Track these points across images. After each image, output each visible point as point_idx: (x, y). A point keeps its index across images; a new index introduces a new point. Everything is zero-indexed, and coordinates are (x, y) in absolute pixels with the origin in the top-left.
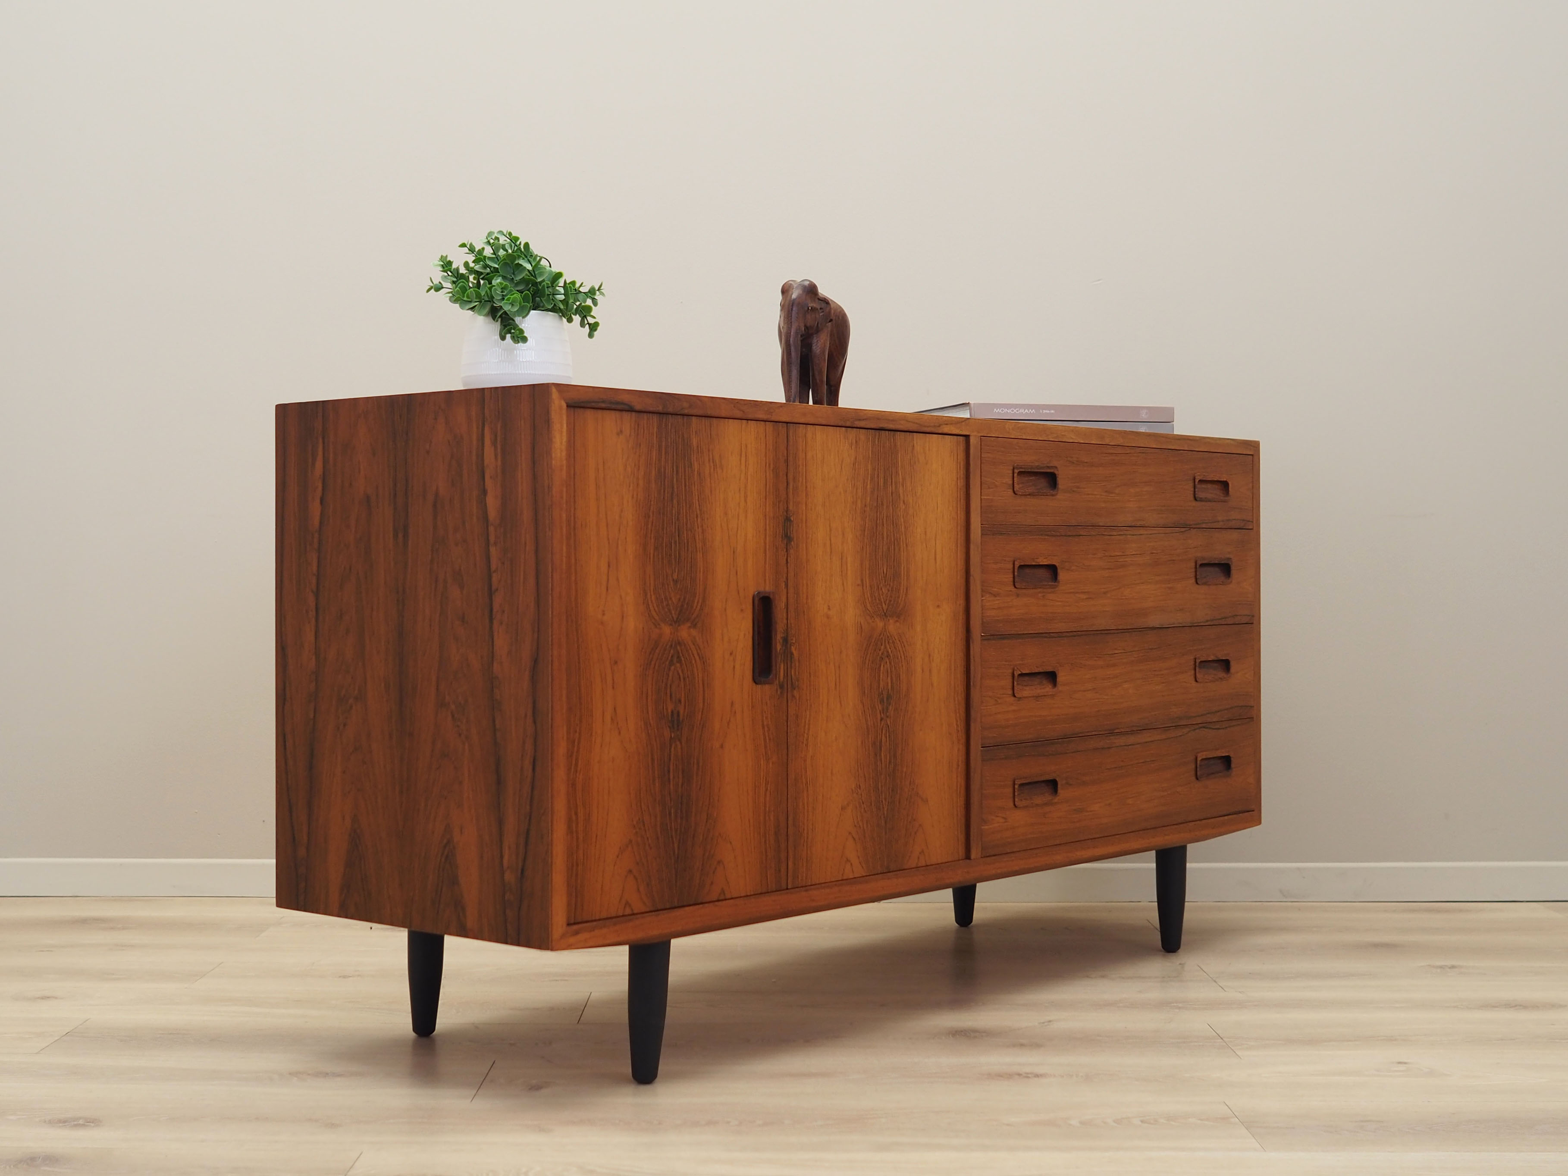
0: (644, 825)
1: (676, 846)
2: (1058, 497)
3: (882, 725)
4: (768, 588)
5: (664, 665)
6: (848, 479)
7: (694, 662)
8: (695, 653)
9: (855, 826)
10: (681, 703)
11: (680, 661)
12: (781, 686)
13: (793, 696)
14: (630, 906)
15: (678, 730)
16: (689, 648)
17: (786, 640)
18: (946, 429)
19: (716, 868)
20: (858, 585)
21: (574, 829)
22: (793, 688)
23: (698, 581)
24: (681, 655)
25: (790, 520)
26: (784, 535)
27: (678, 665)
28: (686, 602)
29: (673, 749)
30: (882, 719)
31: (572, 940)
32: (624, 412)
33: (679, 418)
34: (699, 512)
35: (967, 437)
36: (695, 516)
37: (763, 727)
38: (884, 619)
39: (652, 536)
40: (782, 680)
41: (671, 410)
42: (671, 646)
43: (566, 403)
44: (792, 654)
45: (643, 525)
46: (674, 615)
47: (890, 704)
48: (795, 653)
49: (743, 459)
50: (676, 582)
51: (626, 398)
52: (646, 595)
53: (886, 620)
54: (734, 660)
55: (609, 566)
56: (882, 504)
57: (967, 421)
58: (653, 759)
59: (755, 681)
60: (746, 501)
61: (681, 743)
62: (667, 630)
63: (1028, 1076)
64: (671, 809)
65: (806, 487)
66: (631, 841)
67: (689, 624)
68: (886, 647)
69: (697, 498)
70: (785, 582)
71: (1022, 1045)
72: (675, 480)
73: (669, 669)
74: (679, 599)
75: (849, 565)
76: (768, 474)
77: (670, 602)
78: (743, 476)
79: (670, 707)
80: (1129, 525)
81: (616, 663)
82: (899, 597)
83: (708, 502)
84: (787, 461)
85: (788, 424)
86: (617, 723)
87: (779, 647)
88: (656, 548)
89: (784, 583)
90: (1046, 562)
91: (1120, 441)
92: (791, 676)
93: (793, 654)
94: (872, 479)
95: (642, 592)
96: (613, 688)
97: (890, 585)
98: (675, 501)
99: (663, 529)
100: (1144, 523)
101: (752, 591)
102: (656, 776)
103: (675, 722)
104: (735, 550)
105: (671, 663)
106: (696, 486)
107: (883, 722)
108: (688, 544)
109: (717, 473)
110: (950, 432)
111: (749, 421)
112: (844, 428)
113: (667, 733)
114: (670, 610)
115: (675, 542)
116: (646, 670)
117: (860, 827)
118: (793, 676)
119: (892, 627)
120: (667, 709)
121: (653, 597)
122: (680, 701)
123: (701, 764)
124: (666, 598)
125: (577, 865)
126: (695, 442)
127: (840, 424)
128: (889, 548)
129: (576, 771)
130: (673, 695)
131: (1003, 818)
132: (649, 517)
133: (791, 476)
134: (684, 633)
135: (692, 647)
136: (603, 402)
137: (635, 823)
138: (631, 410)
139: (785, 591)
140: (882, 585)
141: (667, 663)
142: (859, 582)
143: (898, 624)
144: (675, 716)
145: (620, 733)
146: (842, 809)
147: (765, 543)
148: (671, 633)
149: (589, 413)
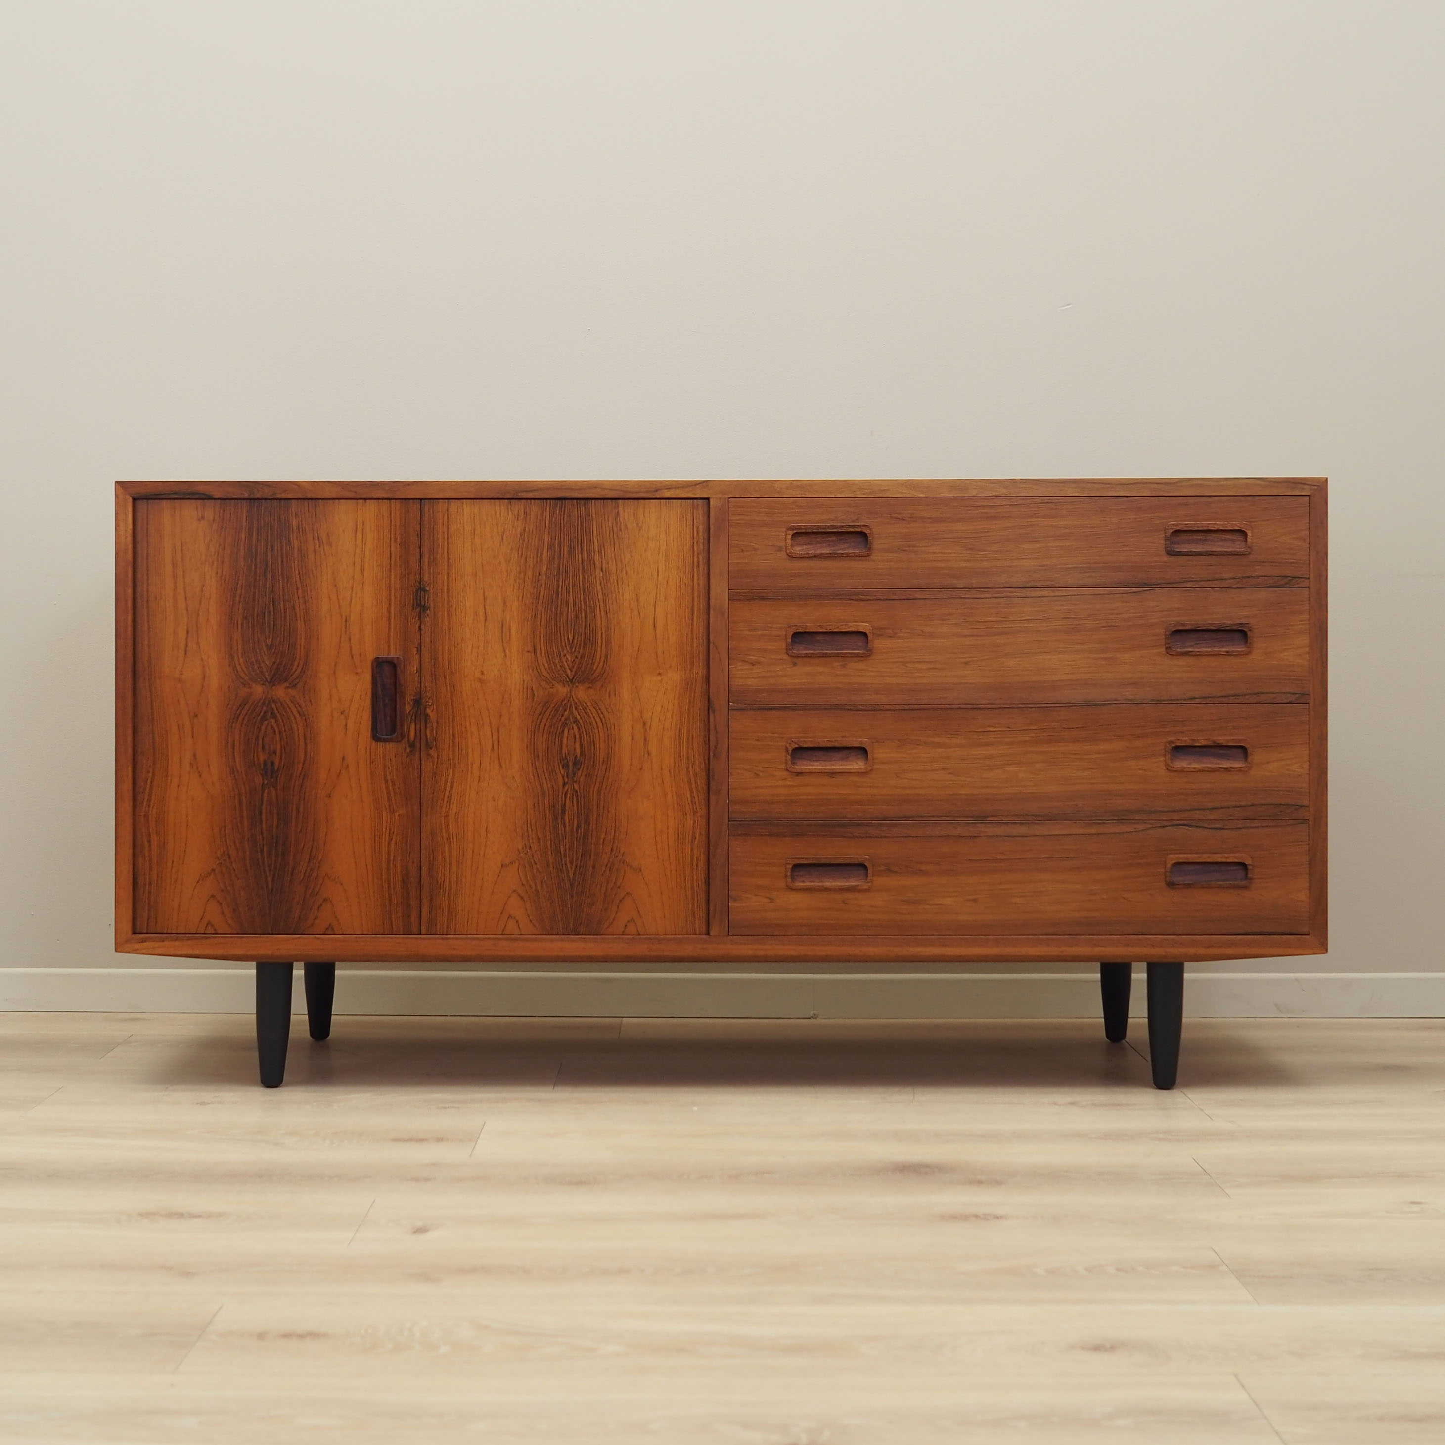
0: (230, 858)
1: (270, 879)
2: (872, 557)
3: (566, 789)
4: (393, 654)
5: (254, 720)
6: (512, 550)
7: (292, 718)
8: (295, 712)
9: (523, 885)
10: (276, 754)
11: (275, 717)
12: (412, 745)
13: (429, 754)
14: (213, 926)
15: (272, 777)
16: (286, 706)
17: (418, 702)
18: (667, 494)
19: (321, 905)
20: (528, 652)
21: (147, 854)
22: (429, 747)
23: (299, 647)
24: (276, 712)
25: (425, 591)
26: (415, 605)
27: (273, 720)
28: (283, 664)
29: (265, 795)
30: (564, 784)
31: (138, 946)
32: (206, 501)
33: (275, 503)
34: (299, 586)
35: (708, 499)
36: (295, 587)
37: (386, 782)
38: (569, 686)
39: (241, 607)
40: (413, 740)
41: (258, 496)
42: (264, 703)
43: (132, 497)
44: (427, 715)
45: (229, 597)
46: (267, 676)
47: (579, 770)
48: (432, 715)
49: (359, 535)
50: (270, 647)
51: (201, 489)
52: (233, 658)
53: (573, 687)
54: (347, 718)
55: (188, 633)
56: (567, 572)
57: (704, 484)
58: (240, 802)
59: (375, 737)
60: (362, 573)
61: (276, 790)
62: (259, 690)
63: (986, 1218)
64: (263, 845)
65: (448, 559)
66: (213, 870)
67: (287, 684)
68: (571, 713)
69: (297, 572)
70: (417, 648)
71: (980, 1182)
72: (269, 556)
73: (262, 724)
74: (274, 663)
75: (513, 632)
76: (393, 549)
77: (262, 665)
78: (358, 551)
79: (262, 757)
80: (1021, 586)
81: (196, 716)
82: (593, 664)
83: (311, 575)
84: (420, 535)
85: (423, 501)
86: (197, 768)
87: (408, 708)
88: (245, 617)
89: (415, 649)
90: (845, 628)
91: (1003, 491)
92: (426, 736)
93: (429, 716)
94: (550, 548)
95: (227, 656)
96: (193, 737)
97: (579, 652)
98: (269, 576)
99: (254, 600)
100: (1053, 583)
101: (371, 656)
102: (245, 814)
103: (269, 771)
104: (348, 619)
105: (264, 718)
106: (296, 562)
107: (567, 787)
108: (285, 612)
109: (324, 550)
110: (674, 496)
111: (368, 501)
112: (506, 501)
113: (258, 780)
114: (262, 672)
115: (269, 612)
116: (233, 722)
117: (531, 887)
118: (429, 736)
119: (582, 694)
120: (258, 759)
121: (241, 660)
122: (275, 752)
123: (301, 810)
124: (257, 661)
125: (150, 884)
126: (294, 523)
127: (495, 497)
128: (577, 616)
129: (149, 805)
130: (266, 747)
131: (767, 898)
132: (236, 591)
133: (426, 549)
134: (280, 692)
135: (291, 705)
136: (175, 493)
137: (219, 855)
138: (210, 498)
139: (417, 657)
140: (565, 651)
141: (259, 718)
142: (530, 648)
143: (591, 691)
144: (269, 766)
145: (200, 776)
146: (502, 866)
147: (389, 612)
148: (263, 693)
149: (165, 504)
